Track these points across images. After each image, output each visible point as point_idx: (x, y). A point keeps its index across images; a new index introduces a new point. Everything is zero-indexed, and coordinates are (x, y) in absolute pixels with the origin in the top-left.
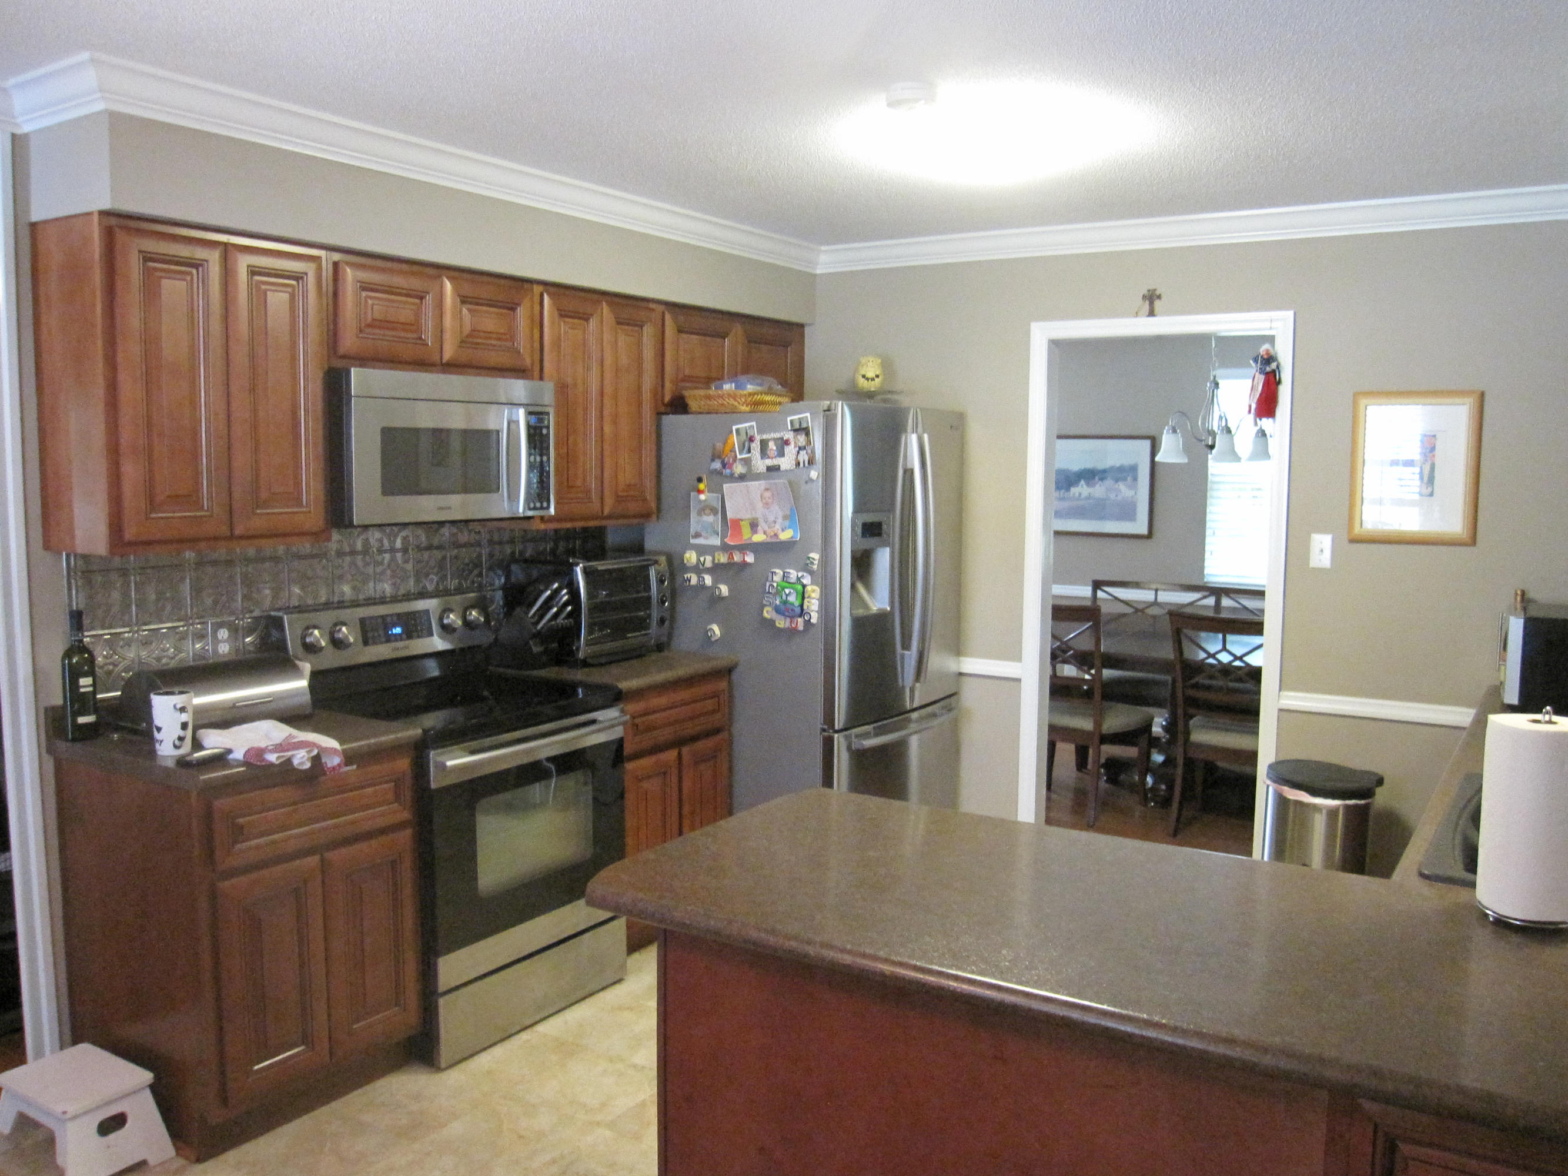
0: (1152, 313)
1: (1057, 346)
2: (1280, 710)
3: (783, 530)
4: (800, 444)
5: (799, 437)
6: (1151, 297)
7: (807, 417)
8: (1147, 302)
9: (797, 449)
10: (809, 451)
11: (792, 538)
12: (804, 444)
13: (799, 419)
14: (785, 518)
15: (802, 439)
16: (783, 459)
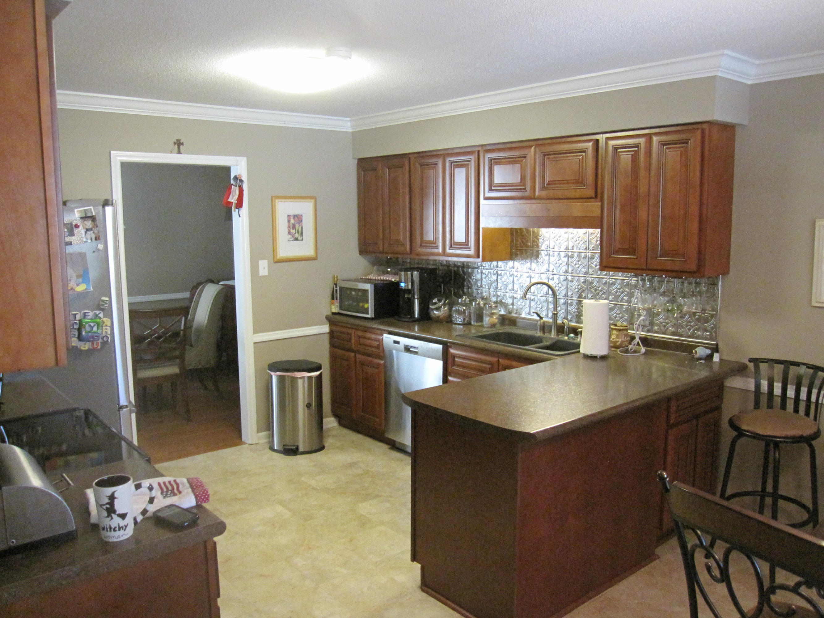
0: (179, 152)
1: (124, 165)
2: (254, 343)
3: (78, 285)
4: (87, 227)
5: (85, 222)
6: (179, 143)
7: (91, 209)
8: (176, 146)
9: (85, 230)
10: (96, 232)
11: (86, 289)
12: (91, 227)
13: (85, 210)
14: (78, 277)
15: (89, 224)
16: (73, 237)
